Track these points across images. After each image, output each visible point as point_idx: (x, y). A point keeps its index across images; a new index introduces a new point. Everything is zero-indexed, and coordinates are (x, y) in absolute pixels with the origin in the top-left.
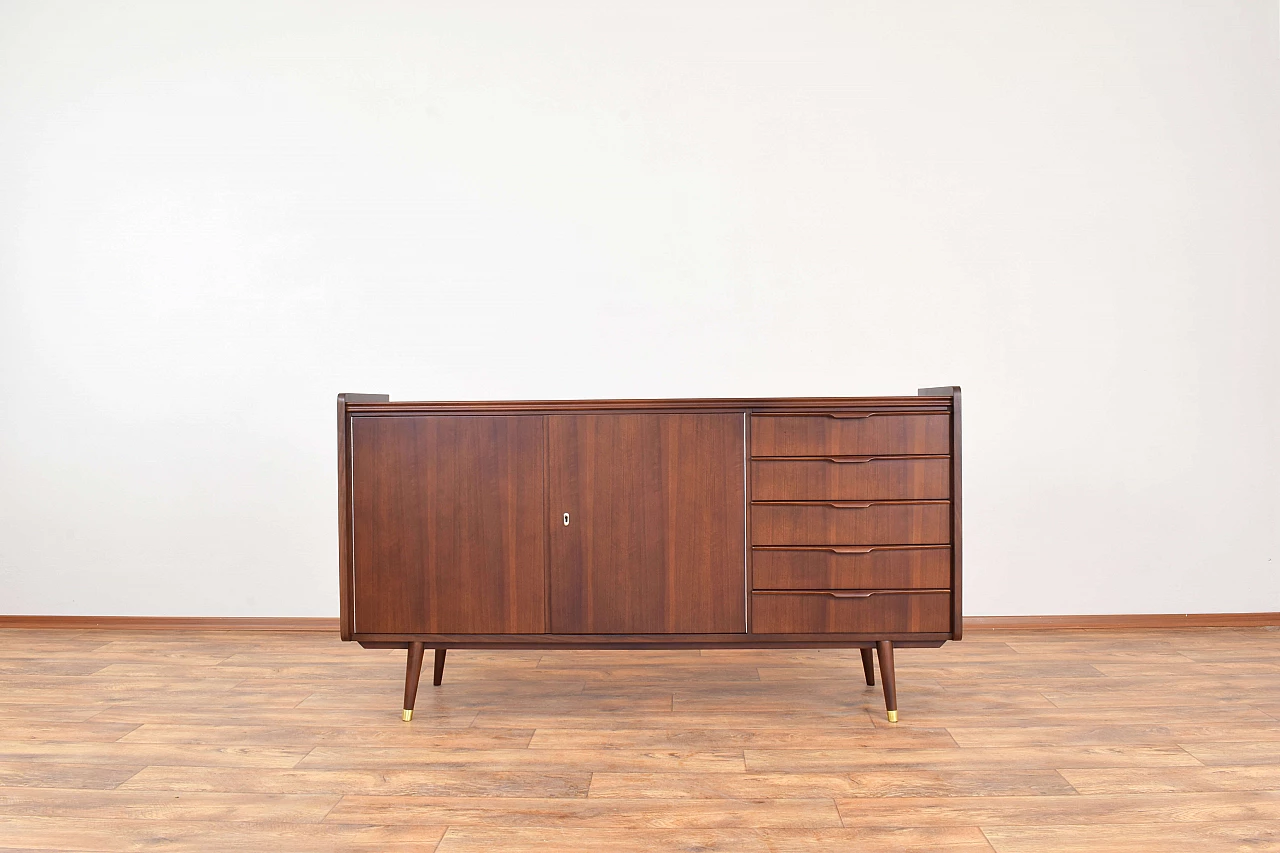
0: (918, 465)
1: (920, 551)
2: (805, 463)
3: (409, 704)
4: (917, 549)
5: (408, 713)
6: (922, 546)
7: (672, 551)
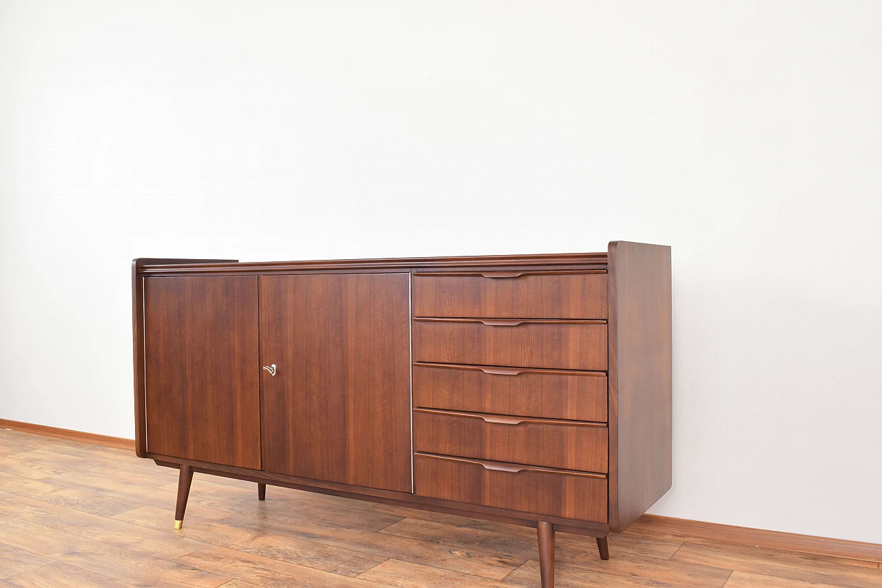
0: (573, 331)
1: (575, 428)
2: (462, 324)
3: (180, 515)
4: (572, 425)
5: (178, 522)
6: (579, 422)
7: (351, 406)
